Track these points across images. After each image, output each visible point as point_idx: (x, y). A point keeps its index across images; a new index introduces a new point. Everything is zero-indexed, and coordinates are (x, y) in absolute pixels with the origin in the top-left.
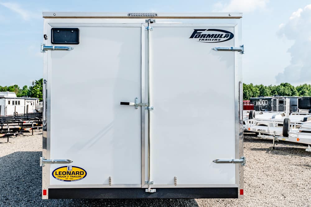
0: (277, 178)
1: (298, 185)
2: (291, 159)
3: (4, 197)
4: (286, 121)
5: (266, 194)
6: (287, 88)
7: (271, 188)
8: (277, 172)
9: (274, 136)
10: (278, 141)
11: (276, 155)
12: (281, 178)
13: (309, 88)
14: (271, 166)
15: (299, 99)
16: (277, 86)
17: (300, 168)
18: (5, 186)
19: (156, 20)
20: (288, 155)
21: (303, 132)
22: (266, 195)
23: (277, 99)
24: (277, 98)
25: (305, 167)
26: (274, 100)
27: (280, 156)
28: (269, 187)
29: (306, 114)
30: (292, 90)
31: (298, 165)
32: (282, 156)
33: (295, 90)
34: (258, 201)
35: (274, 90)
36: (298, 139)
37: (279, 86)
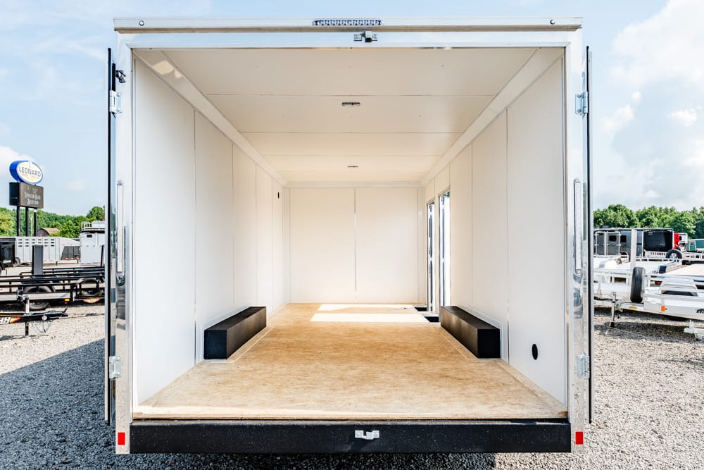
0: (633, 391)
1: (683, 408)
2: (652, 348)
3: (57, 435)
4: (637, 273)
5: (619, 428)
6: (620, 213)
7: (626, 414)
8: (631, 376)
9: (614, 302)
10: (622, 311)
11: (620, 340)
12: (640, 390)
13: (658, 215)
14: (616, 363)
15: (645, 233)
16: (602, 210)
17: (674, 367)
18: (68, 408)
19: (380, 35)
20: (644, 340)
21: (666, 292)
22: (619, 432)
23: (605, 233)
24: (606, 231)
25: (684, 365)
26: (600, 234)
27: (628, 342)
28: (621, 411)
29: (661, 260)
30: (629, 217)
31: (669, 361)
32: (633, 340)
33: (634, 217)
34: (604, 447)
35: (598, 218)
36: (663, 308)
37: (606, 211)
